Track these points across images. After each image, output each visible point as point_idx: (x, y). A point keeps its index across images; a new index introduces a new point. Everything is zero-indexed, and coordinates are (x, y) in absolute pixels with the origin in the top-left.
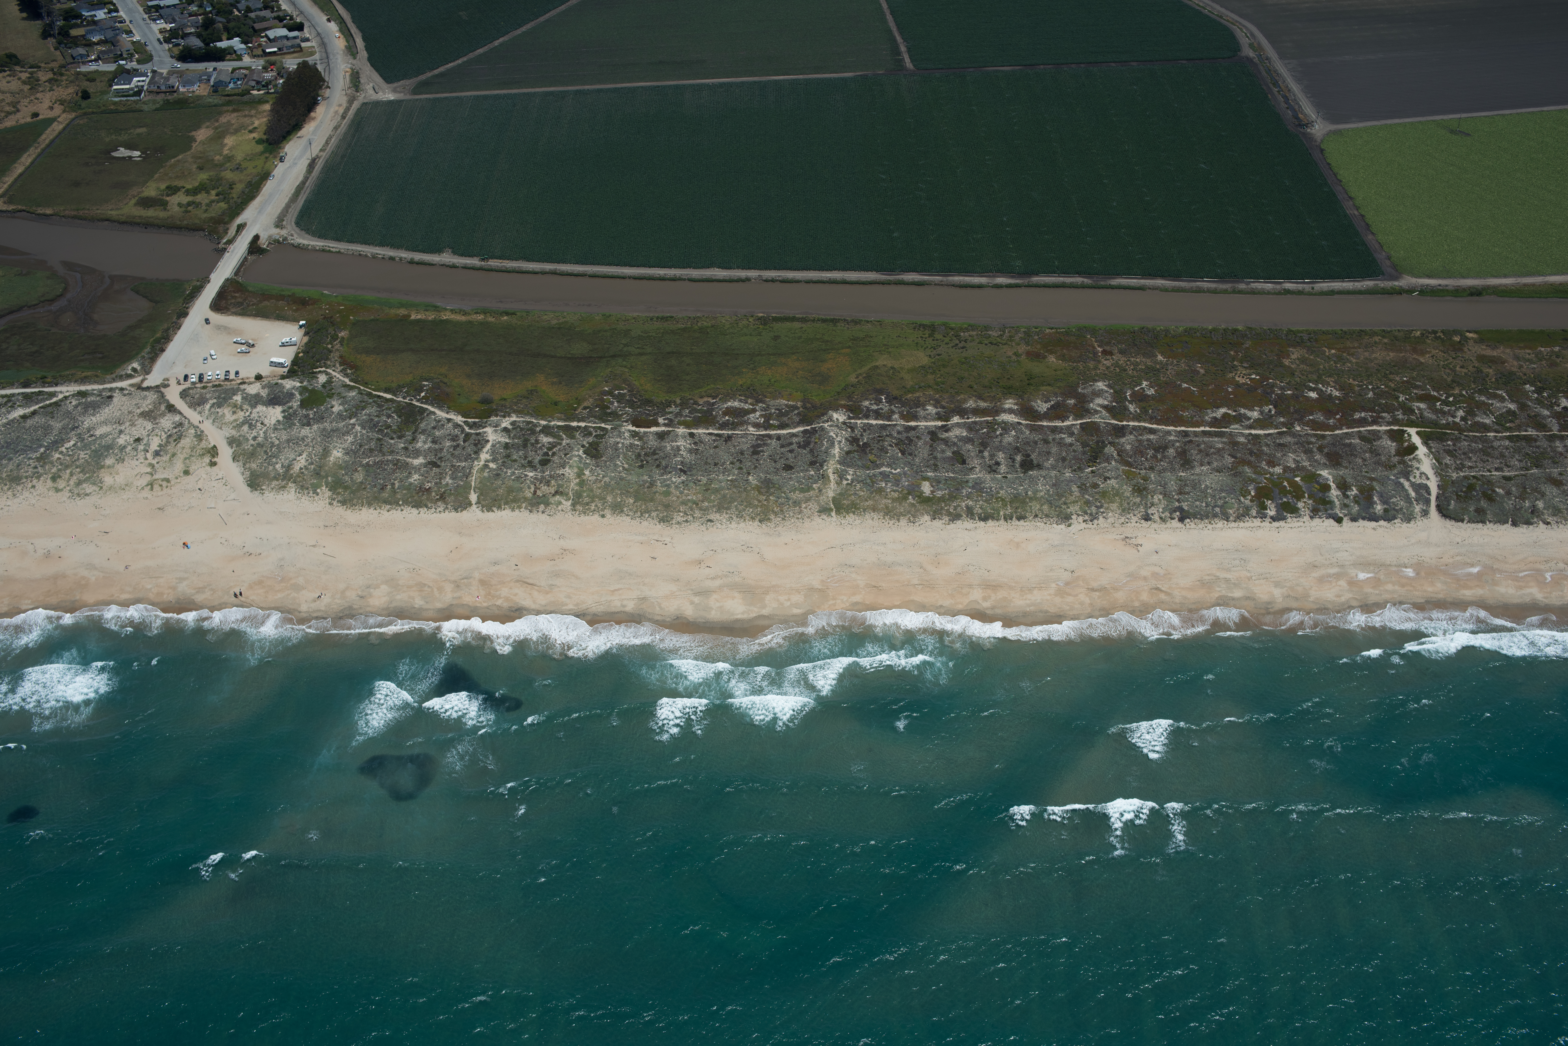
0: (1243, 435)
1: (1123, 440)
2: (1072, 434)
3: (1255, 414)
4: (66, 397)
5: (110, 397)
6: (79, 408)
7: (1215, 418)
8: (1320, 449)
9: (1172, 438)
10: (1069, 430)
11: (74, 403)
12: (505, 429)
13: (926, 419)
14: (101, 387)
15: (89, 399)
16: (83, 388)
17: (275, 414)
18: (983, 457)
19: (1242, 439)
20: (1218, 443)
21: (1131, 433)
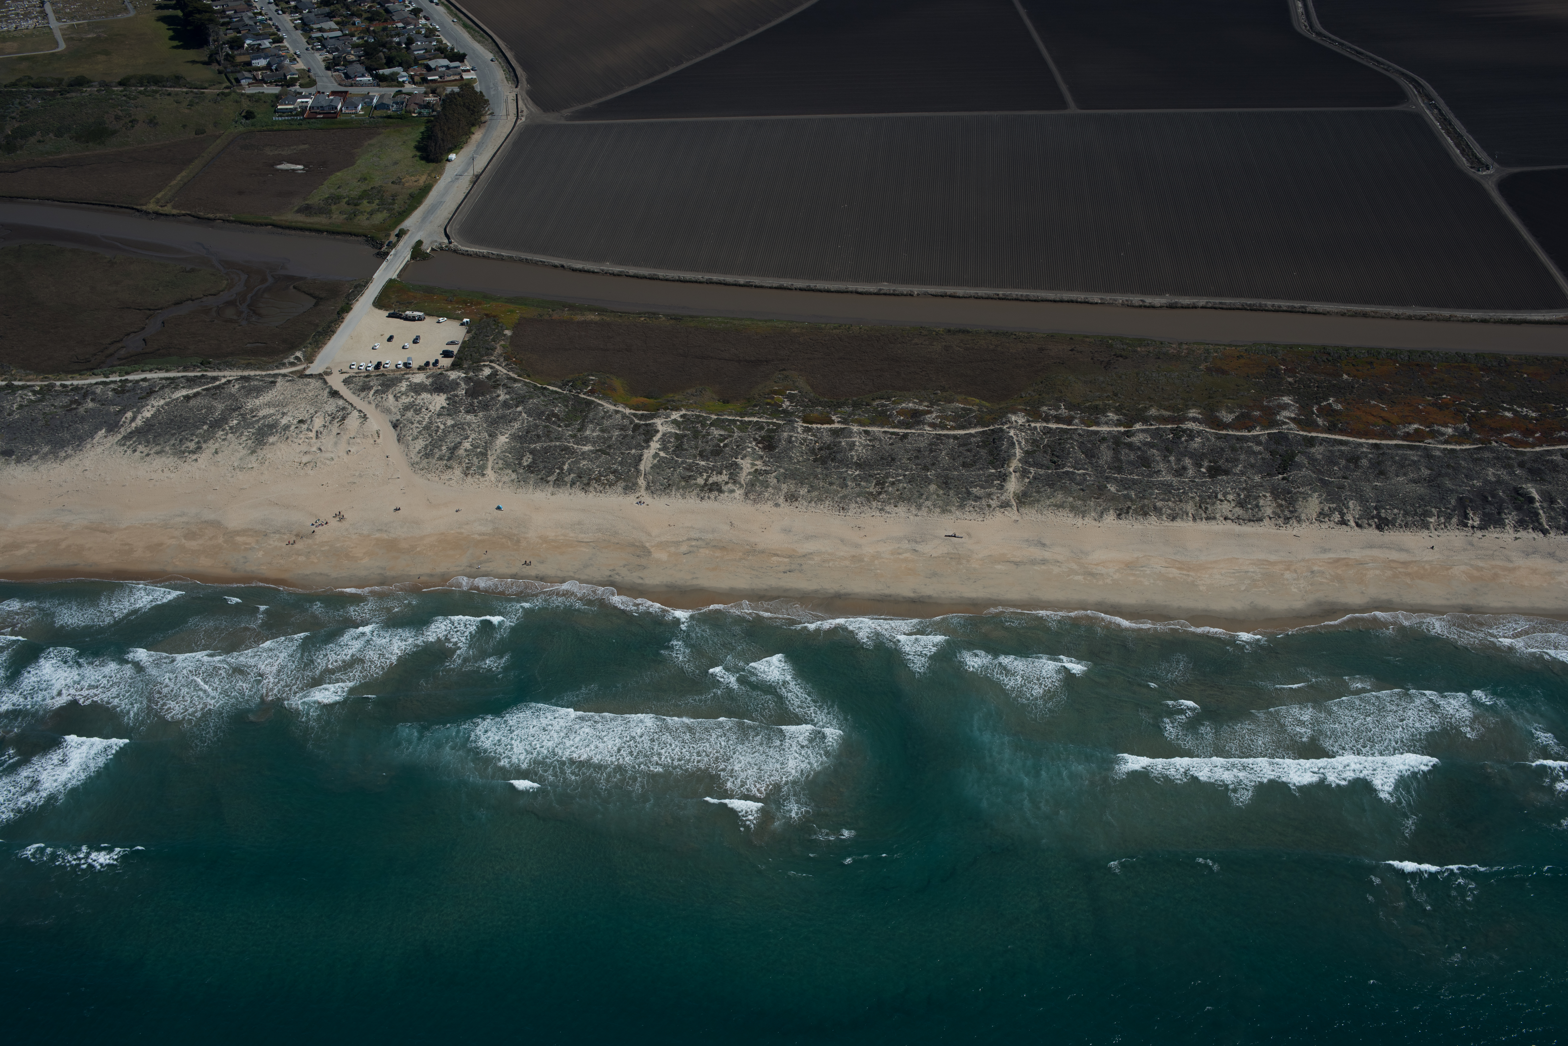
0: (1439, 449)
1: (1313, 450)
2: (1259, 443)
3: (1450, 431)
4: (229, 382)
5: (274, 383)
6: (242, 391)
7: (1408, 433)
8: (1521, 465)
9: (1365, 450)
10: (1256, 440)
11: (237, 386)
12: (674, 422)
13: (1107, 423)
14: (264, 373)
15: (252, 383)
16: (246, 373)
17: (439, 401)
18: (1169, 461)
19: (1438, 453)
20: (1414, 456)
21: (1321, 444)
